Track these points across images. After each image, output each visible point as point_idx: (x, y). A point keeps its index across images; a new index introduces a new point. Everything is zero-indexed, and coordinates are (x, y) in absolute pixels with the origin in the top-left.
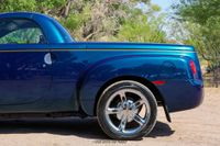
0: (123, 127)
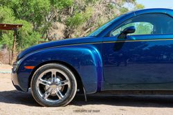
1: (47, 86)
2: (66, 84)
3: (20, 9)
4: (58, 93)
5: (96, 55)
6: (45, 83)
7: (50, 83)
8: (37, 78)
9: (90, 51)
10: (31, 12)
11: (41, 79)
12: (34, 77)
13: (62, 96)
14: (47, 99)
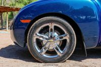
7: (47, 37)
11: (38, 34)
12: (31, 32)
13: (61, 52)
14: (44, 55)
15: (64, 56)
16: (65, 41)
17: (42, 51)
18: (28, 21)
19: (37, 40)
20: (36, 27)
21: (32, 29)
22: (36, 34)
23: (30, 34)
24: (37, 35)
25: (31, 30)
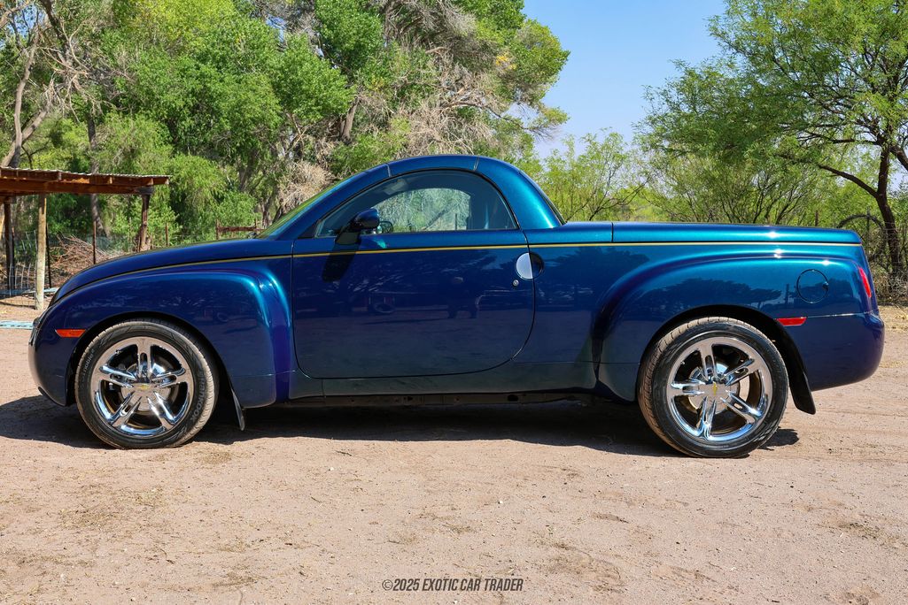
0: (707, 425)
1: (126, 389)
2: (179, 380)
3: (188, 122)
4: (160, 409)
5: (271, 296)
6: (120, 378)
7: (132, 377)
8: (93, 364)
9: (252, 284)
10: (221, 131)
11: (105, 368)
12: (84, 363)
13: (170, 417)
14: (124, 427)
15: (177, 430)
16: (184, 386)
17: (115, 417)
18: (78, 333)
19: (104, 384)
20: (100, 350)
21: (88, 355)
22: (101, 370)
23: (81, 370)
24: (102, 372)
25: (86, 358)
